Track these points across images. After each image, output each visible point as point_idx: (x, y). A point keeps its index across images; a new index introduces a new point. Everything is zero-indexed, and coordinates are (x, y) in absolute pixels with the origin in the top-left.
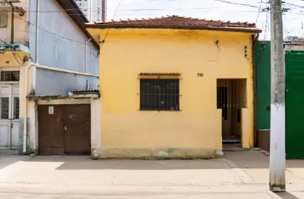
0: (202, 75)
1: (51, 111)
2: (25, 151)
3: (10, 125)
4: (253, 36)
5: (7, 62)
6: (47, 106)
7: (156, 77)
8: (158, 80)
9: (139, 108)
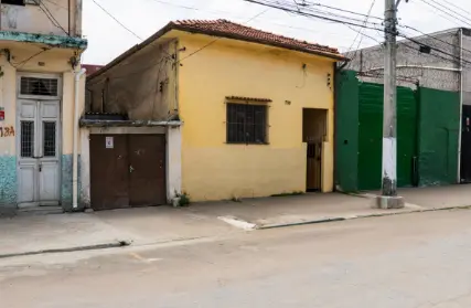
0: (289, 103)
1: (110, 143)
2: (75, 206)
3: (36, 167)
4: (335, 64)
5: (41, 64)
6: (104, 136)
7: (244, 102)
8: (247, 106)
9: (225, 140)
